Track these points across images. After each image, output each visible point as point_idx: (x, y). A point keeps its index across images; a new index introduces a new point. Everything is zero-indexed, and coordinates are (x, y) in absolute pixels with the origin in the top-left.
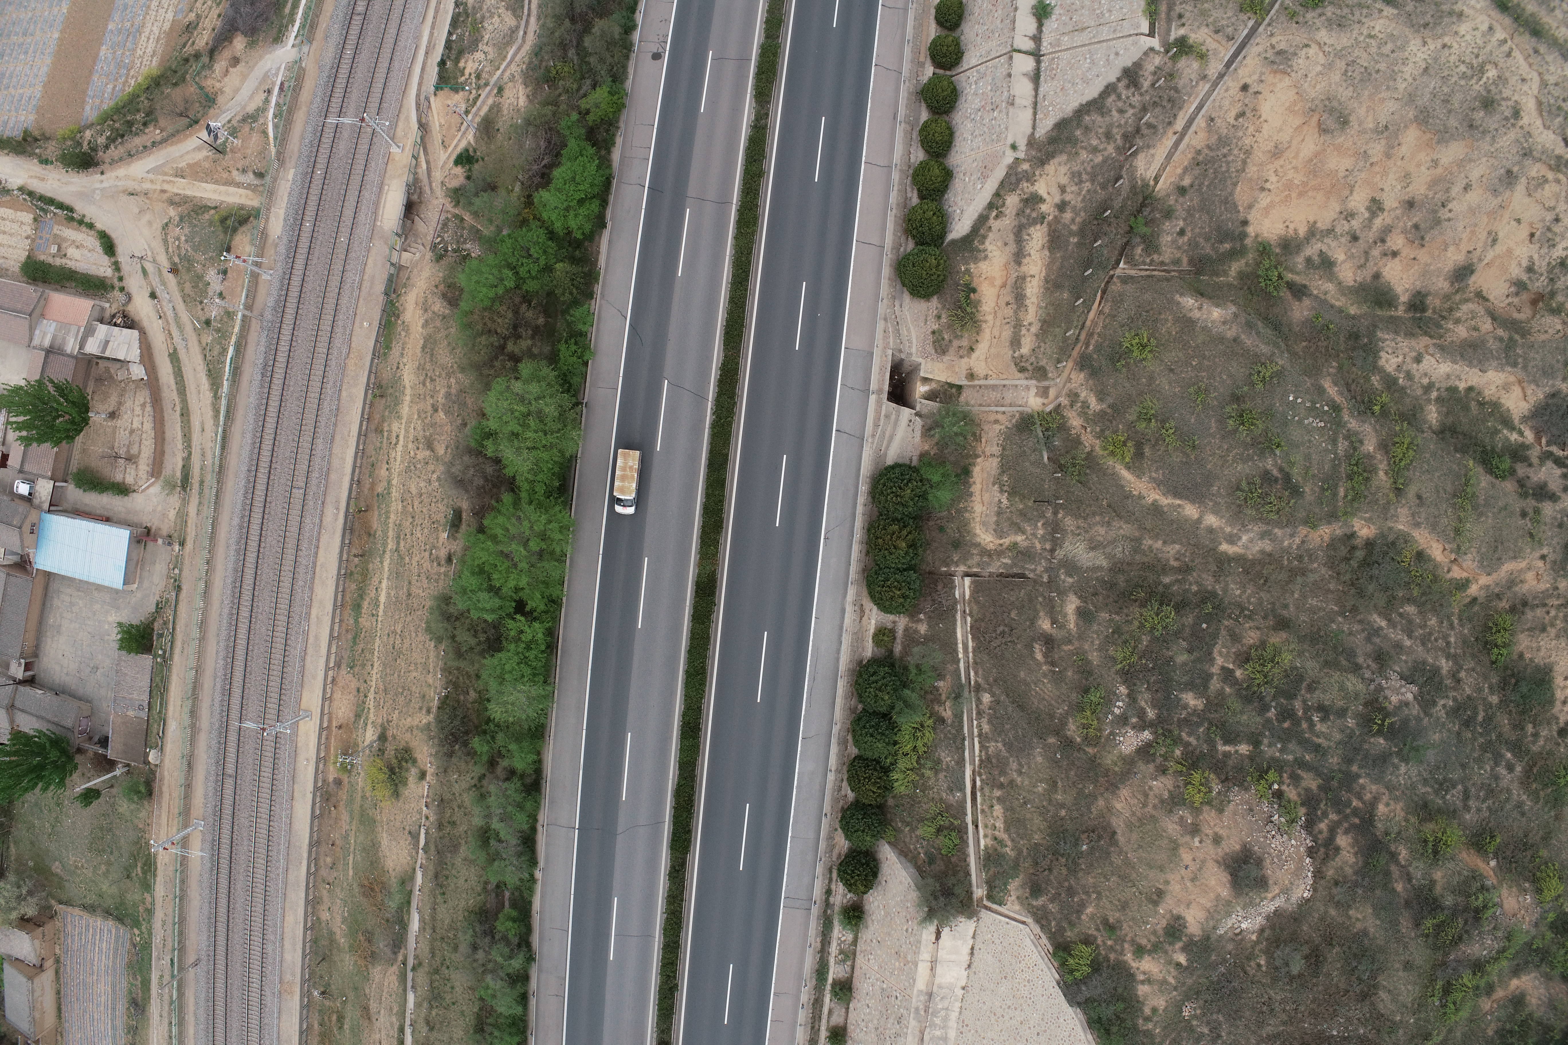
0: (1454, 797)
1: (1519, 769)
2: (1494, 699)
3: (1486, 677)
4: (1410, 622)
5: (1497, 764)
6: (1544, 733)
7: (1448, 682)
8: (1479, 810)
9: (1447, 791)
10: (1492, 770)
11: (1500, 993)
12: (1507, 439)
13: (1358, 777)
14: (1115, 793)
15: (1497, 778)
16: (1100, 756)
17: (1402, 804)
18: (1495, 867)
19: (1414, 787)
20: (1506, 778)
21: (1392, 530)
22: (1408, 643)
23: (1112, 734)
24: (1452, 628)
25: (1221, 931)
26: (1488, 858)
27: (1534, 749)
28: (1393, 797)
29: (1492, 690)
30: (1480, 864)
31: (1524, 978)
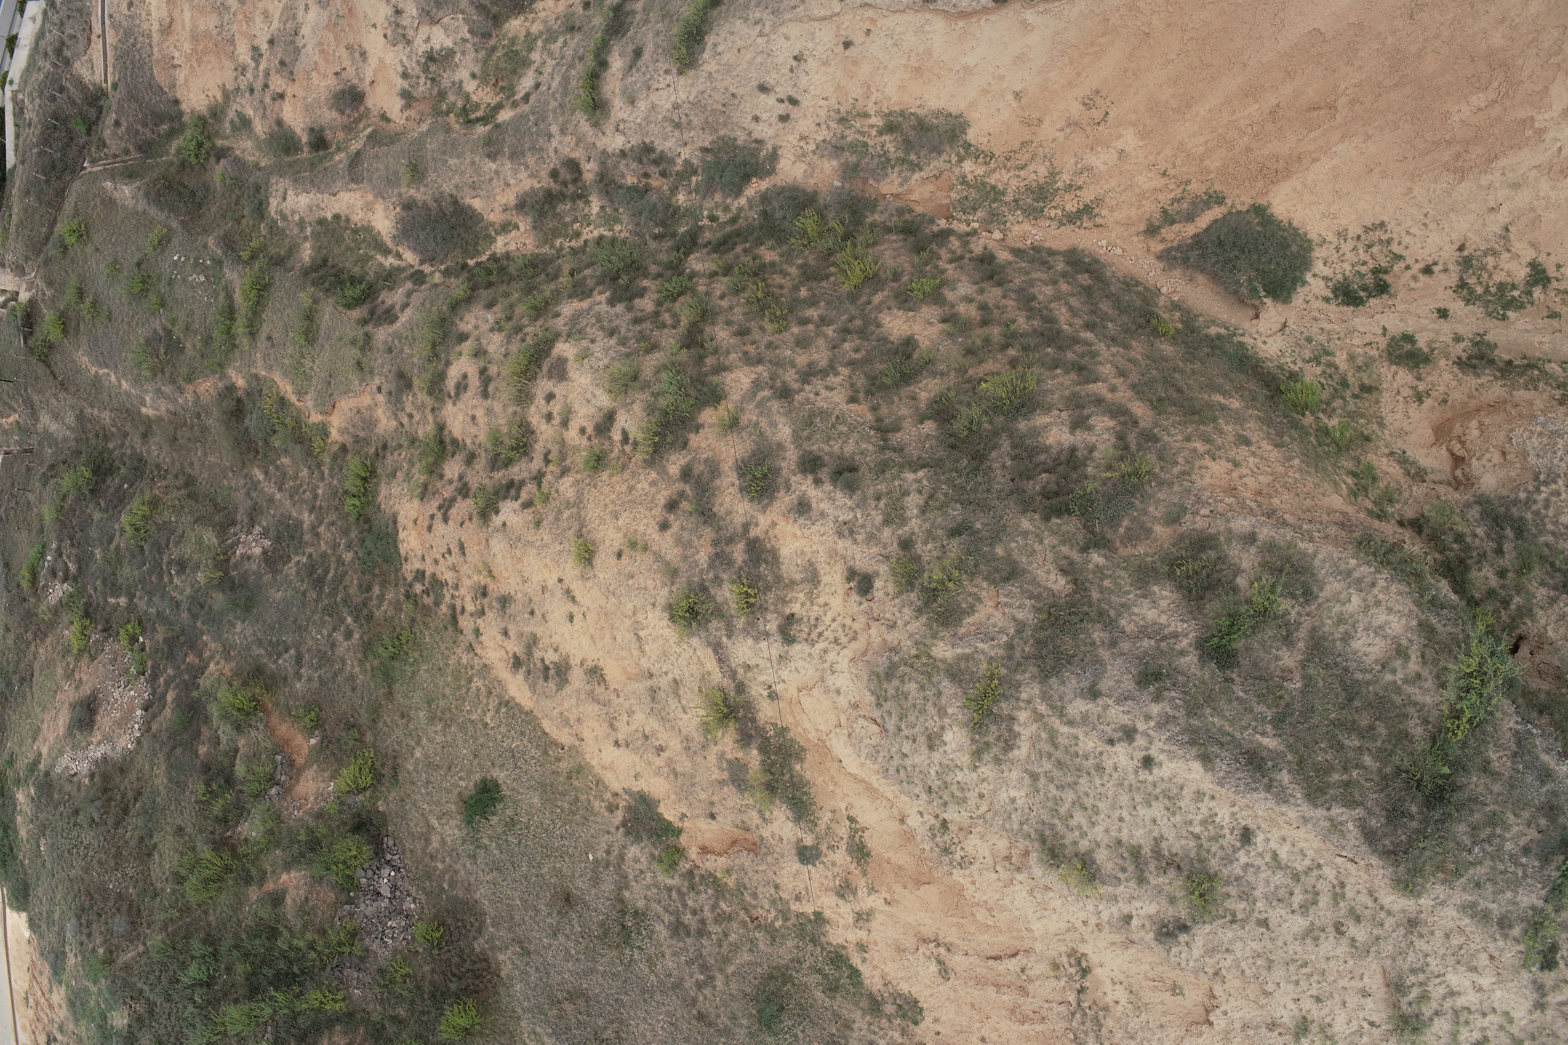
0: (286, 661)
1: (356, 636)
2: (348, 556)
3: (346, 532)
4: (284, 474)
5: (334, 629)
6: (389, 596)
7: (307, 537)
8: (310, 679)
9: (279, 655)
10: (330, 635)
11: (270, 886)
12: (381, 265)
13: (202, 633)
14: (43, 641)
15: (333, 645)
16: (36, 606)
17: (233, 664)
18: (315, 746)
19: (248, 648)
20: (343, 646)
21: (256, 377)
22: (278, 496)
23: (46, 586)
24: (323, 479)
25: (58, 770)
26: (311, 735)
27: (378, 614)
28: (228, 658)
29: (349, 547)
30: (299, 740)
31: (293, 874)
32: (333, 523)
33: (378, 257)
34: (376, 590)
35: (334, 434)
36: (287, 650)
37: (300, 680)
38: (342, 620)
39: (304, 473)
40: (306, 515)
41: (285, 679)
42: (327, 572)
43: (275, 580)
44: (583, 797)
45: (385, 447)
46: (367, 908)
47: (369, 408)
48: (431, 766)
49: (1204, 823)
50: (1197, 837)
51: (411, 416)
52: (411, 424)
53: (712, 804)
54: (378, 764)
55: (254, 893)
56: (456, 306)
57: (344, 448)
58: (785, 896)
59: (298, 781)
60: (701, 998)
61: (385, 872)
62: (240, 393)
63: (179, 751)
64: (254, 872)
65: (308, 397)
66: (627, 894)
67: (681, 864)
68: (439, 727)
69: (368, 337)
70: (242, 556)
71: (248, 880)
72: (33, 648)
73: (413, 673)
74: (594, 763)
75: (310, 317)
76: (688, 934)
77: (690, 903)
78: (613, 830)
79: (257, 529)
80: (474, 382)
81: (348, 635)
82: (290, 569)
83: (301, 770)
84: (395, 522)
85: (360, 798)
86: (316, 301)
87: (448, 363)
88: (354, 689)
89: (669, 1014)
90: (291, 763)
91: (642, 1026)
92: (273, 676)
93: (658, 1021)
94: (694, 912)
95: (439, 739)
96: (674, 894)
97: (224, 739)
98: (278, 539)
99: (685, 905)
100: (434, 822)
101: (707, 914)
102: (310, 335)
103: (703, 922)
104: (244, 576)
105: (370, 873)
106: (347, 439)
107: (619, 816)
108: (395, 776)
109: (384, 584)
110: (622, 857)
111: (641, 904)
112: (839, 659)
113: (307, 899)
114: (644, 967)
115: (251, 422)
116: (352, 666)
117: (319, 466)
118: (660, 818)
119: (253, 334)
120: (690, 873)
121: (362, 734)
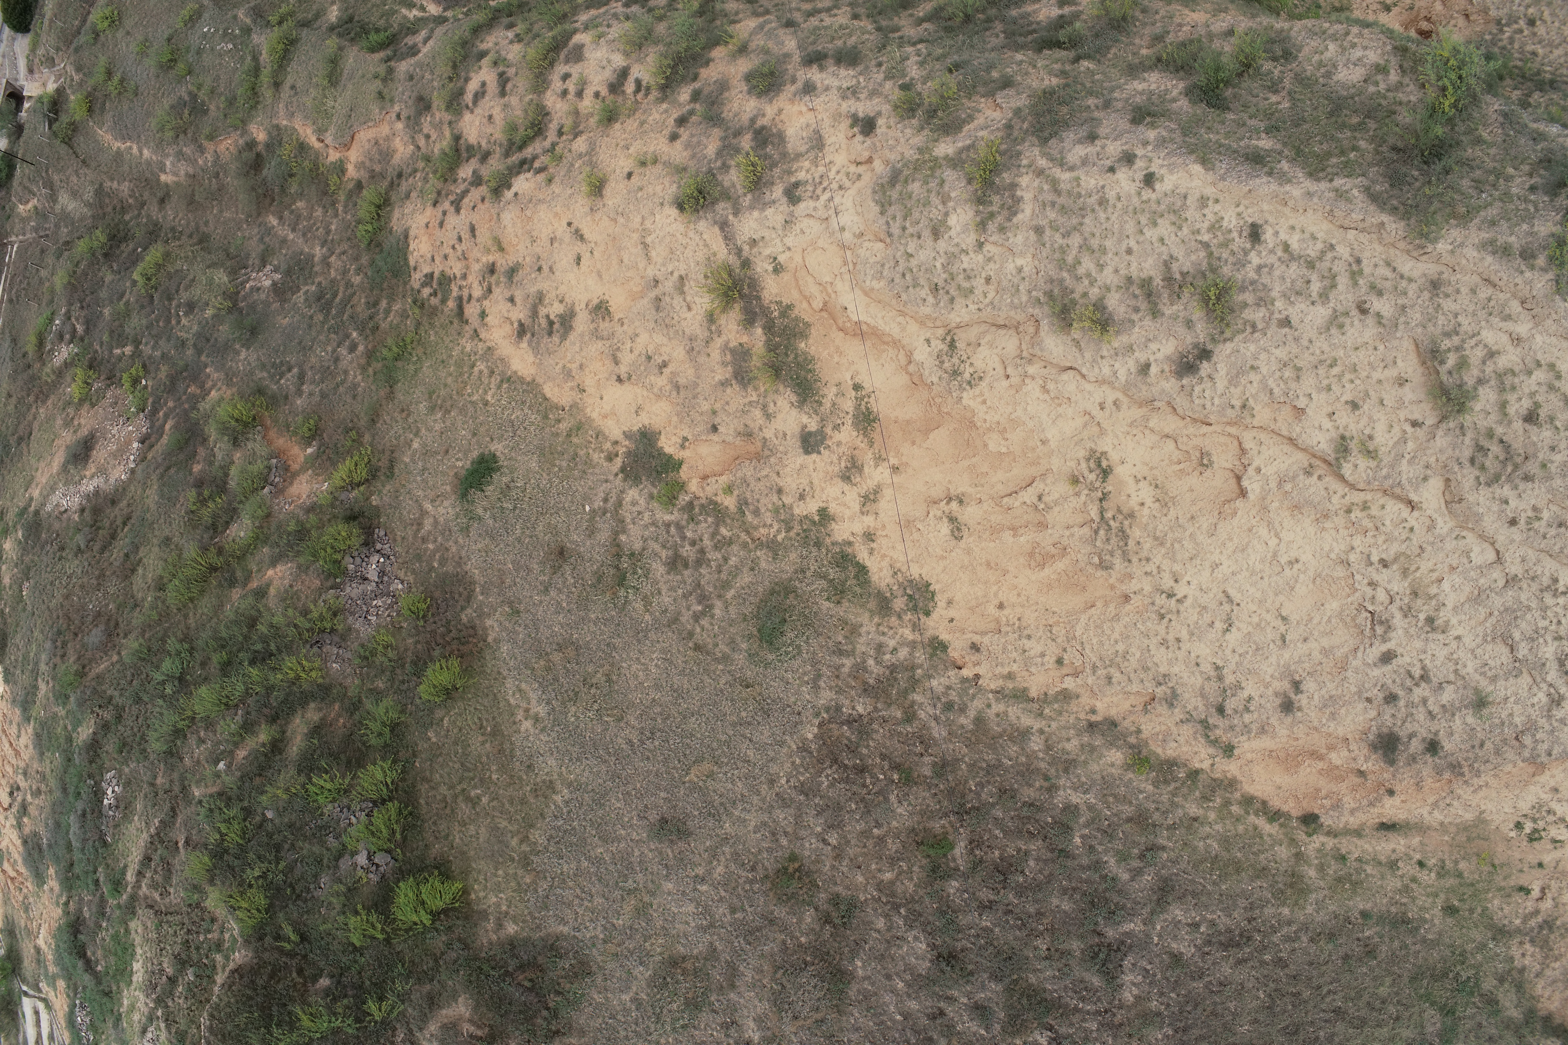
0: (288, 380)
1: (361, 347)
2: (357, 279)
3: (356, 258)
4: (299, 217)
5: (339, 345)
6: (396, 307)
7: (318, 268)
8: (311, 394)
9: (282, 375)
10: (334, 351)
11: (254, 584)
12: (405, 17)
13: (206, 366)
14: (44, 402)
15: (337, 360)
16: (41, 370)
17: (235, 390)
18: (311, 454)
19: (252, 373)
20: (346, 358)
21: (277, 127)
22: (291, 236)
23: (52, 350)
24: (336, 215)
25: (49, 508)
26: (309, 445)
27: (384, 325)
28: (229, 383)
29: (359, 270)
30: (296, 450)
31: (279, 568)
32: (344, 253)
33: (404, 11)
34: (384, 304)
35: (351, 171)
36: (289, 370)
37: (300, 396)
38: (348, 336)
39: (319, 213)
40: (318, 248)
41: (286, 397)
42: (335, 295)
43: (283, 309)
44: (582, 453)
45: (400, 175)
46: (353, 590)
47: (387, 139)
48: (427, 453)
49: (1211, 229)
50: (1206, 245)
51: (428, 137)
52: (428, 144)
53: (714, 413)
54: (374, 461)
55: (236, 594)
56: (477, 31)
57: (359, 186)
58: (788, 500)
59: (291, 483)
60: (698, 630)
61: (375, 558)
62: (260, 148)
63: (172, 471)
64: (239, 574)
65: (328, 134)
66: (623, 538)
67: (681, 497)
68: (439, 415)
69: (391, 71)
70: (252, 288)
71: (232, 582)
72: (34, 410)
73: (416, 371)
74: (594, 415)
75: (334, 62)
76: (686, 566)
77: (689, 534)
78: (611, 478)
79: (269, 268)
80: (493, 86)
81: (353, 348)
82: (299, 298)
83: (295, 475)
84: (406, 237)
85: (355, 493)
86: (341, 49)
87: (467, 80)
88: (354, 397)
89: (663, 651)
90: (287, 469)
91: (634, 667)
92: (274, 397)
93: (652, 660)
94: (693, 543)
95: (437, 427)
96: (673, 529)
97: (219, 456)
98: (288, 272)
99: (684, 538)
100: (428, 506)
101: (707, 542)
102: (334, 78)
103: (702, 551)
104: (252, 307)
105: (358, 560)
106: (363, 175)
107: (618, 462)
108: (391, 467)
109: (391, 299)
110: (619, 504)
111: (637, 546)
112: (844, 201)
113: (291, 586)
114: (639, 605)
115: (269, 171)
116: (355, 376)
117: (333, 204)
118: (661, 453)
119: (277, 85)
120: (690, 505)
121: (360, 435)
